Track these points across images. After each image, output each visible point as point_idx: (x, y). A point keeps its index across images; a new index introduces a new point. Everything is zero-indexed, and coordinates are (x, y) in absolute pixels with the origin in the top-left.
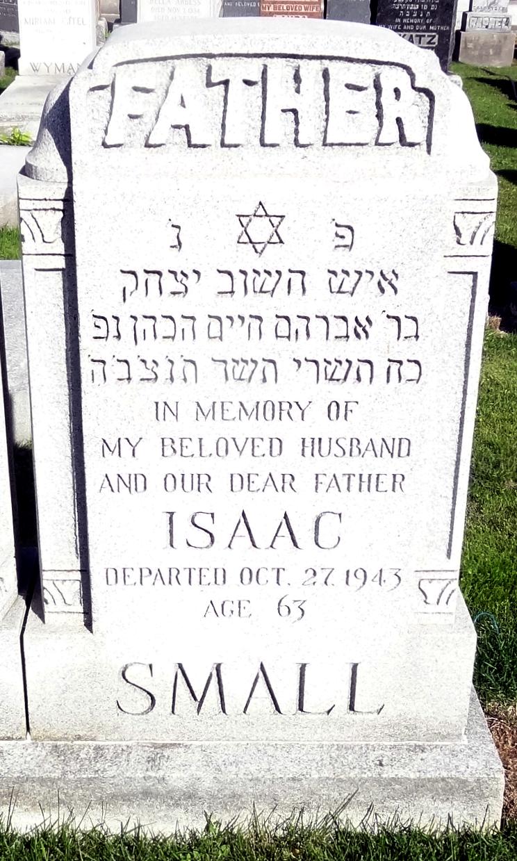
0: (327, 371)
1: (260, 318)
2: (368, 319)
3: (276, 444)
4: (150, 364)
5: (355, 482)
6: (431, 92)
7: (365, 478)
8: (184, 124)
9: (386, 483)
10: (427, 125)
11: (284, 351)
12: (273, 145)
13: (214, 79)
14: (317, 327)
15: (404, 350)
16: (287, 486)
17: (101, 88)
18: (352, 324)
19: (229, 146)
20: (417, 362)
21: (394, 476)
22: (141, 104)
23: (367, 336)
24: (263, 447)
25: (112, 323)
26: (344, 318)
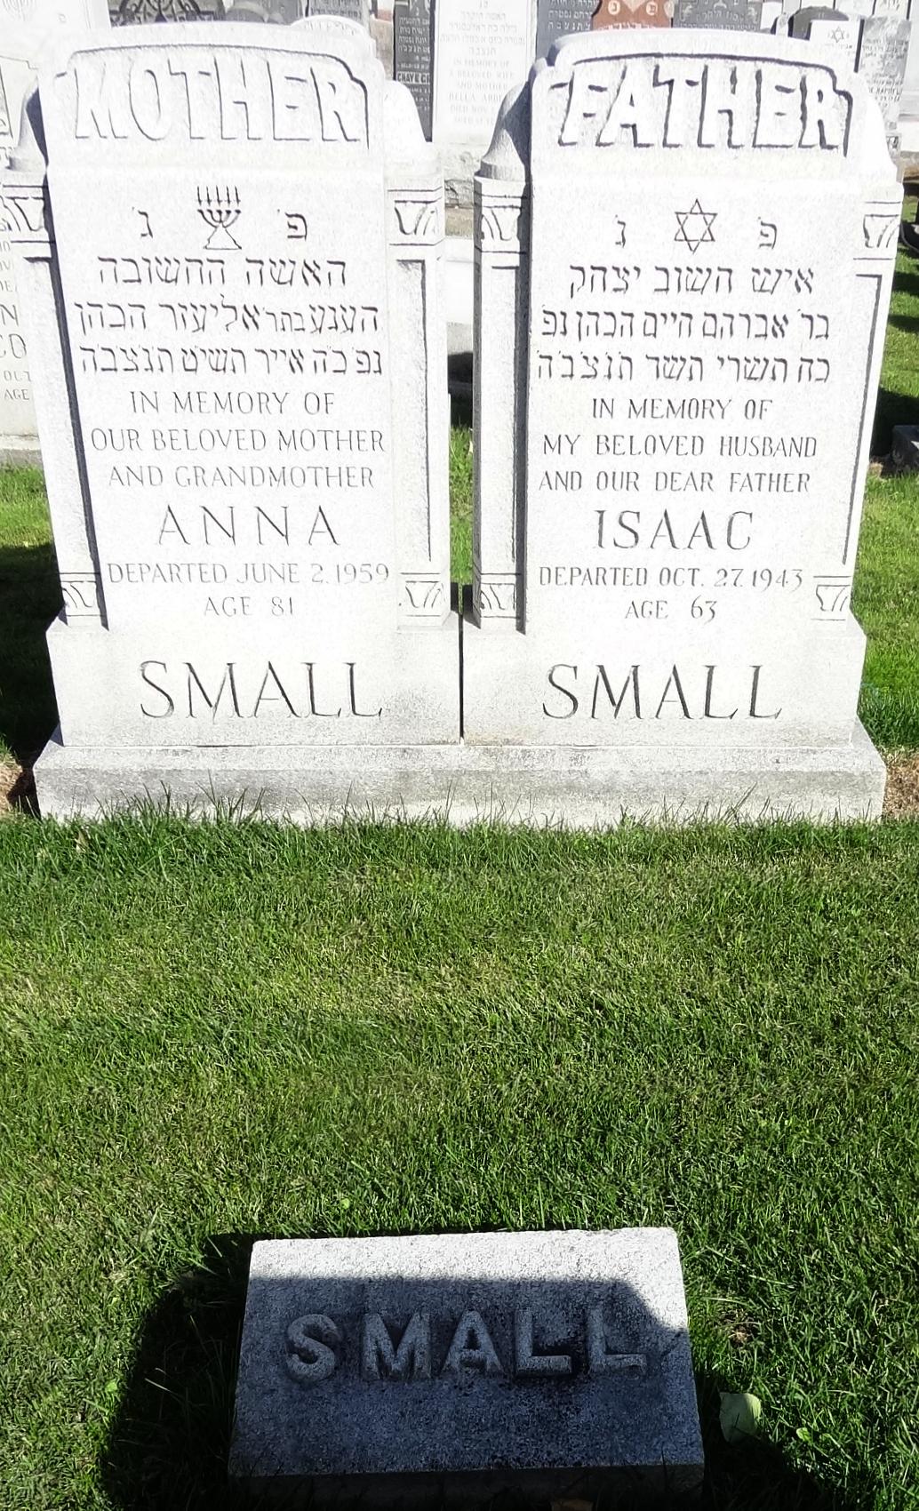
0: (748, 369)
1: (690, 316)
2: (785, 319)
3: (698, 441)
4: (591, 361)
5: (766, 480)
6: (850, 95)
7: (775, 478)
8: (631, 123)
9: (793, 482)
10: (844, 128)
11: (709, 349)
12: (709, 146)
13: (661, 79)
14: (740, 324)
15: (815, 349)
16: (706, 485)
17: (561, 85)
18: (771, 322)
19: (671, 146)
20: (826, 361)
21: (801, 475)
22: (596, 103)
23: (783, 335)
24: (686, 446)
25: (560, 318)
26: (764, 317)
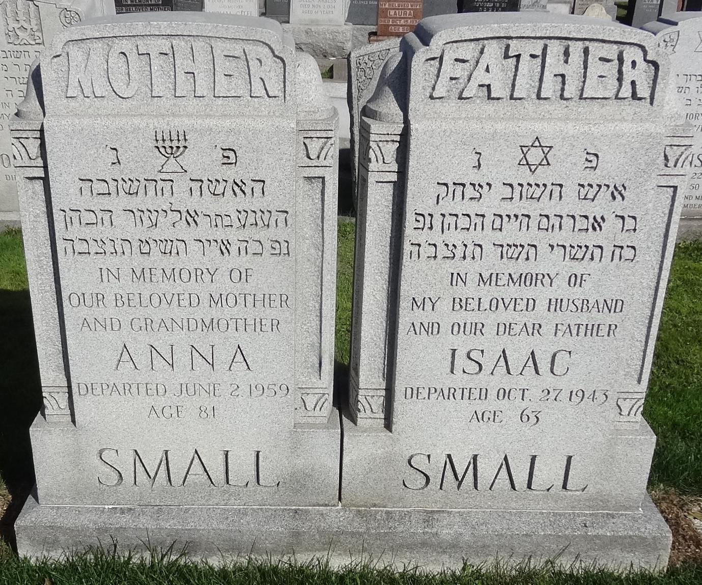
0: (575, 253)
1: (528, 216)
3: (531, 302)
4: (451, 247)
5: (582, 329)
6: (657, 63)
7: (590, 327)
8: (487, 84)
9: (604, 330)
10: (651, 85)
11: (542, 240)
12: (545, 99)
13: (511, 54)
14: (567, 222)
15: (625, 239)
16: (536, 331)
17: (433, 59)
18: (591, 220)
19: (516, 99)
20: (633, 248)
22: (460, 71)
23: (601, 230)
24: (522, 305)
25: (428, 218)
26: (586, 217)
